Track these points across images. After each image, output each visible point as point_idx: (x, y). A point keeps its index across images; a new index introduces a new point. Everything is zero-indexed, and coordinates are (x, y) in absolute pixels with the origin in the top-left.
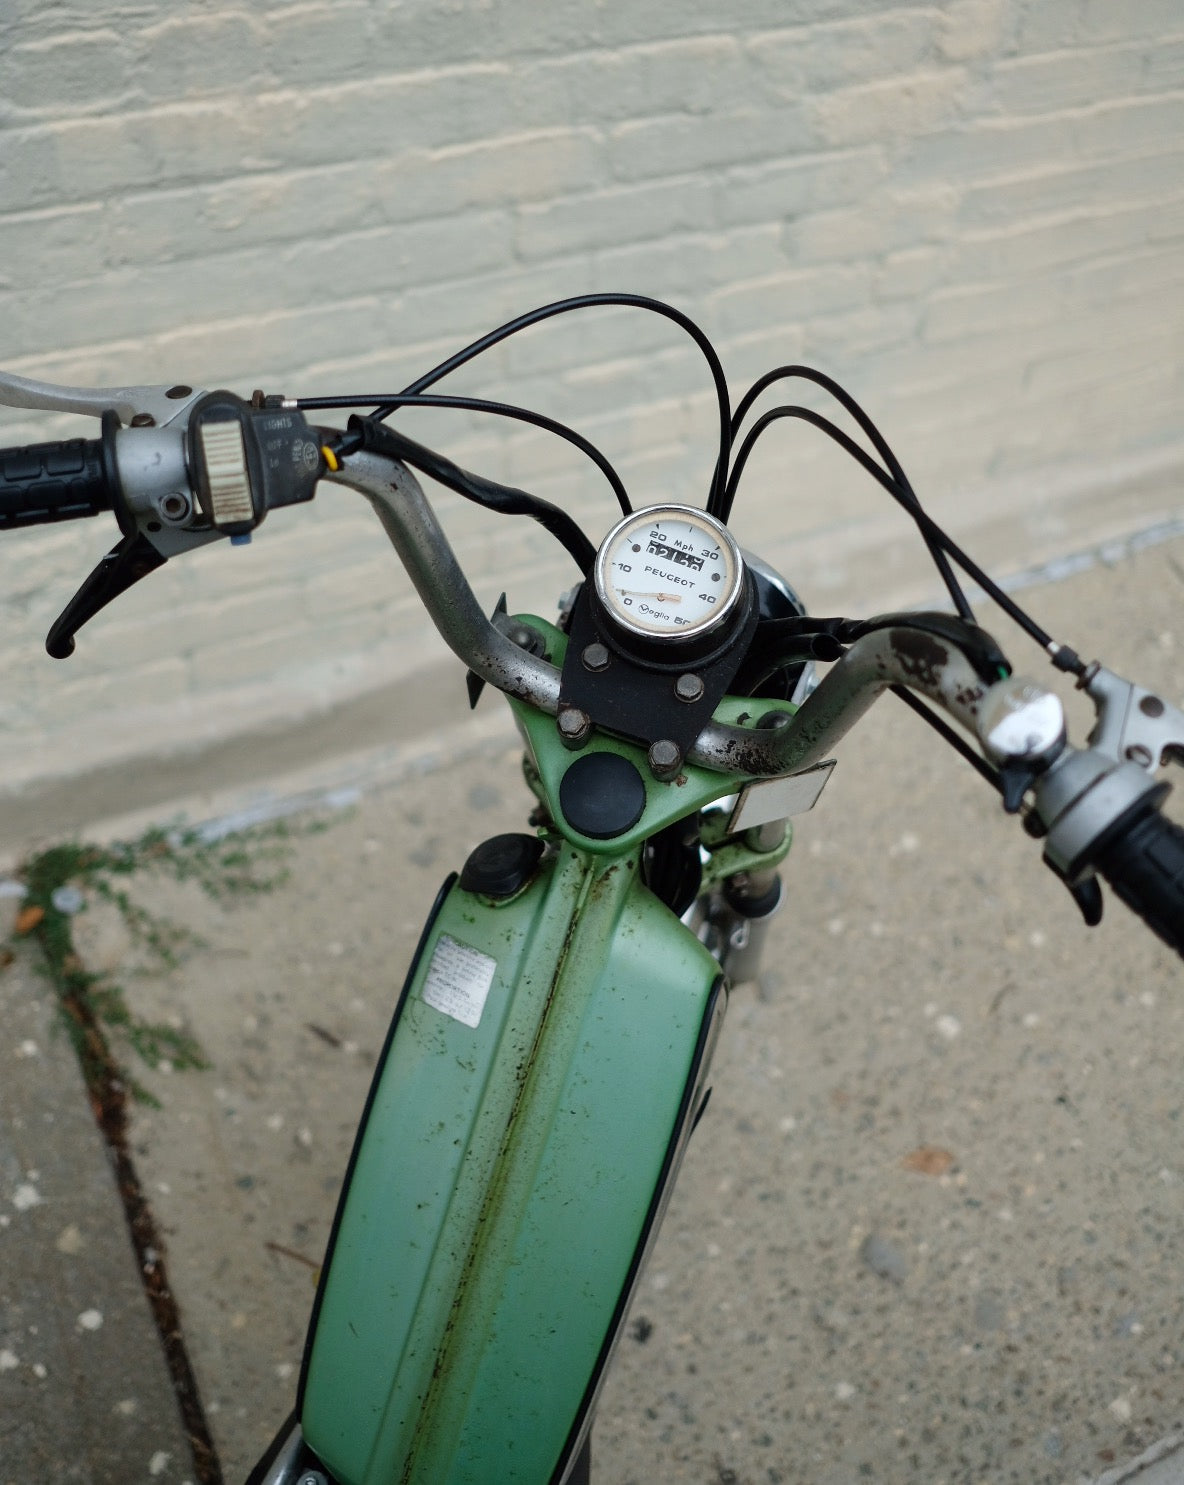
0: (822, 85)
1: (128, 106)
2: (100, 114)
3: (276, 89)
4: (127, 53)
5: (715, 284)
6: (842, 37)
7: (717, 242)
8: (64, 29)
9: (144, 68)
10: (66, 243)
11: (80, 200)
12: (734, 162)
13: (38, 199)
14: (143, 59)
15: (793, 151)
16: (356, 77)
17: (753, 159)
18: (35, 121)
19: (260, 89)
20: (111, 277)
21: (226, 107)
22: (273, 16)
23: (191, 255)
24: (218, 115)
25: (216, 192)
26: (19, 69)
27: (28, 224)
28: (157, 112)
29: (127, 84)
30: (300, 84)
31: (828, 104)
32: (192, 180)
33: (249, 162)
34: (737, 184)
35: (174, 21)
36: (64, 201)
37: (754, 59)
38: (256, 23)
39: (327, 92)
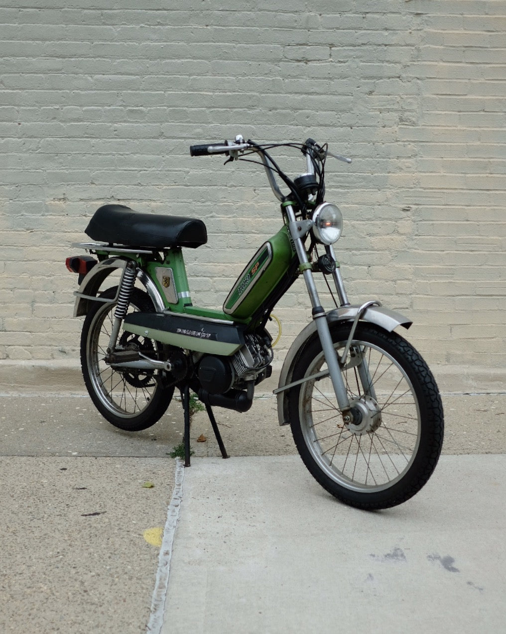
0: (370, 235)
1: (234, 217)
2: (229, 218)
3: (259, 218)
4: (235, 208)
5: (354, 279)
6: (373, 225)
7: (352, 268)
8: (225, 202)
9: (237, 210)
10: (221, 241)
11: (224, 233)
12: (353, 250)
13: (217, 231)
14: (237, 209)
15: (367, 249)
16: (273, 218)
17: (356, 249)
18: (219, 217)
19: (256, 217)
20: (227, 249)
21: (250, 219)
22: (259, 204)
23: (242, 248)
24: (248, 220)
25: (248, 236)
26: (218, 208)
27: (215, 236)
28: (238, 219)
29: (234, 213)
30: (263, 217)
31: (372, 239)
32: (243, 232)
33: (253, 231)
34: (354, 255)
35: (243, 203)
36: (221, 233)
37: (353, 226)
38: (256, 205)
39: (268, 220)
